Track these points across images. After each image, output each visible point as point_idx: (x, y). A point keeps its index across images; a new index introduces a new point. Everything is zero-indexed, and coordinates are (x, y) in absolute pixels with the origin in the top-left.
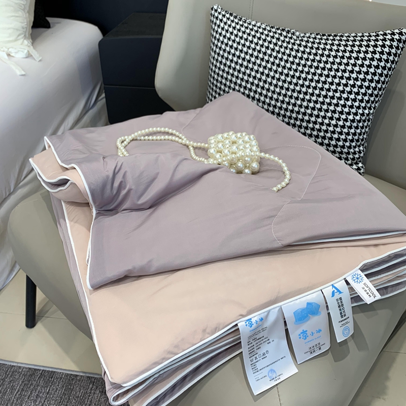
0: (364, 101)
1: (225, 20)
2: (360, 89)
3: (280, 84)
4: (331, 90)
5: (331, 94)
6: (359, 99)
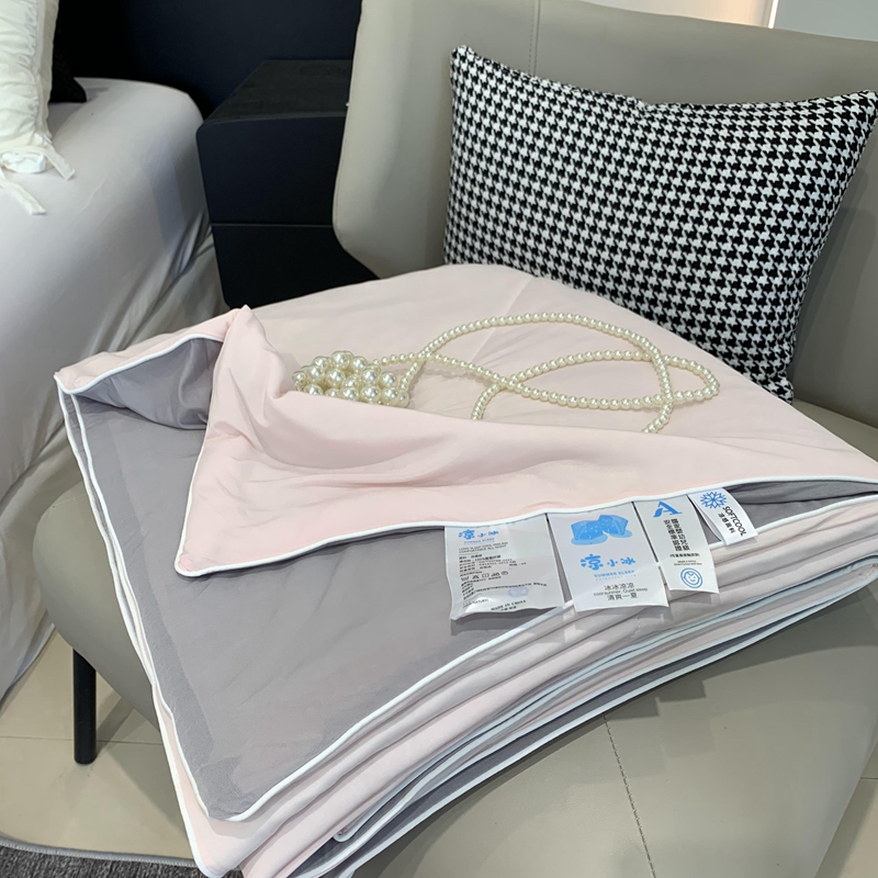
0: (790, 244)
1: (483, 77)
2: (780, 220)
3: (607, 211)
4: (719, 223)
5: (718, 231)
6: (778, 242)
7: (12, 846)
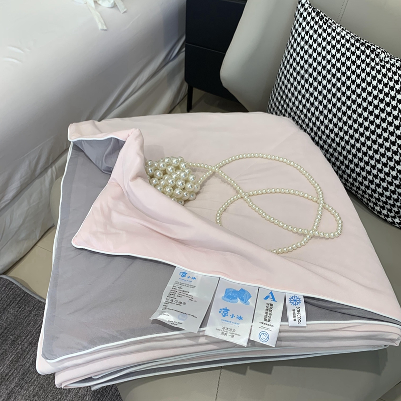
1: (309, 19)
3: (344, 109)
5: (393, 138)
7: (30, 293)
